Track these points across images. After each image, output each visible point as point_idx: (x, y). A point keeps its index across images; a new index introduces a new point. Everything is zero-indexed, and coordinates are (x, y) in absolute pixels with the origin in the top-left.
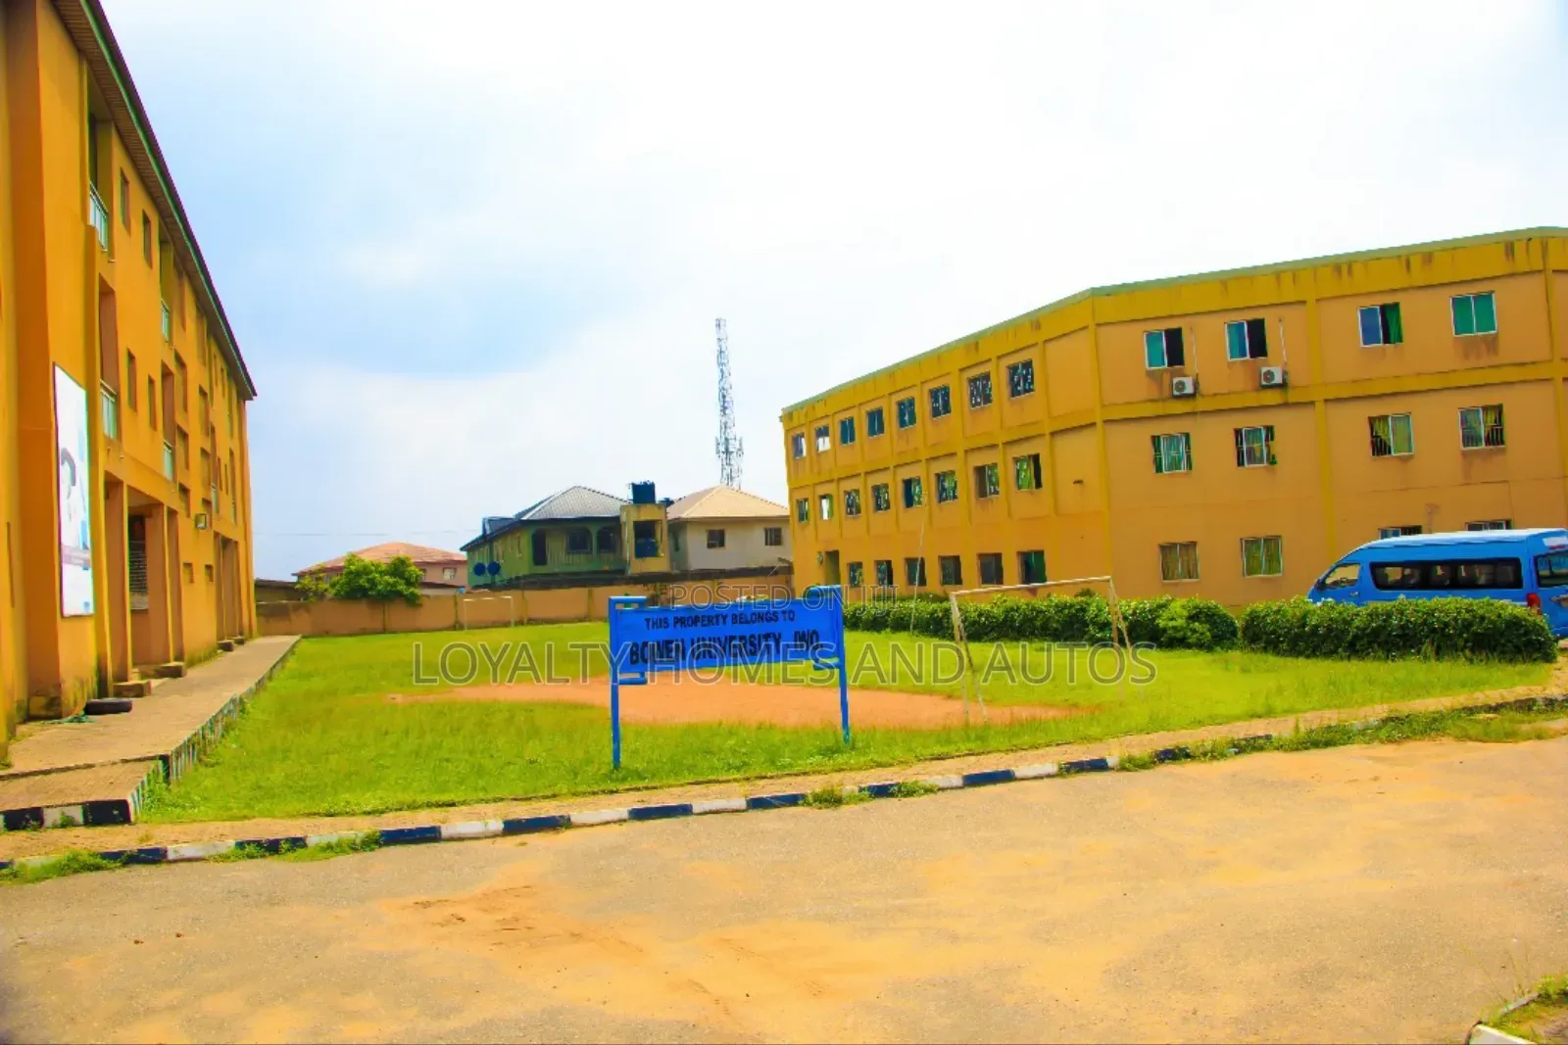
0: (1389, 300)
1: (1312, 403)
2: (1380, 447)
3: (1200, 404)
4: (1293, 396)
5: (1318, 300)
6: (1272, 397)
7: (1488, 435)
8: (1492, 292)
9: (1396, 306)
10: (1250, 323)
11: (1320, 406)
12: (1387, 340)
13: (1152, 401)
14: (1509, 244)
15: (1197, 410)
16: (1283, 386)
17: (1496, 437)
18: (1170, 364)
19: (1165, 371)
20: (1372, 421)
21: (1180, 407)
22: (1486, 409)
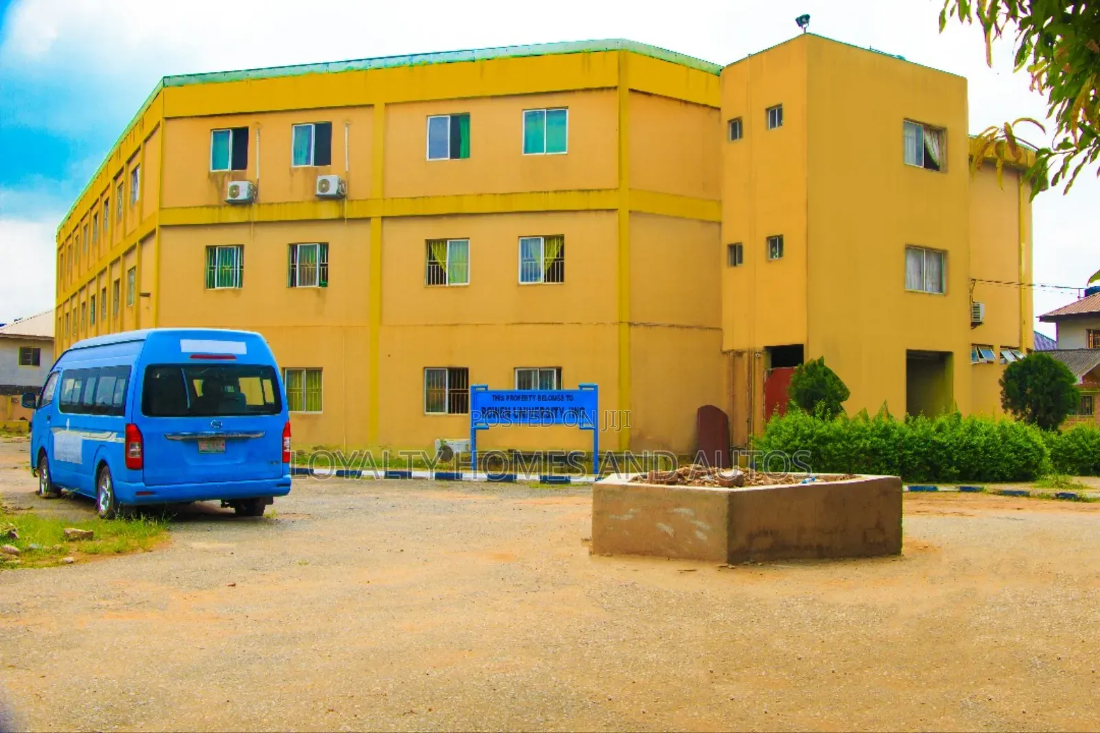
0: (459, 109)
1: (368, 219)
2: (436, 275)
3: (255, 214)
4: (350, 210)
5: (387, 105)
6: (328, 210)
7: (549, 270)
8: (567, 108)
9: (466, 117)
10: (318, 126)
11: (376, 223)
12: (455, 154)
13: (208, 207)
14: (585, 54)
15: (252, 220)
16: (339, 198)
17: (556, 272)
18: (233, 169)
19: (229, 173)
20: (429, 243)
21: (233, 215)
22: (548, 239)
